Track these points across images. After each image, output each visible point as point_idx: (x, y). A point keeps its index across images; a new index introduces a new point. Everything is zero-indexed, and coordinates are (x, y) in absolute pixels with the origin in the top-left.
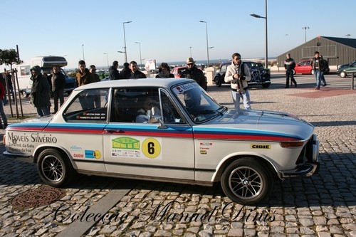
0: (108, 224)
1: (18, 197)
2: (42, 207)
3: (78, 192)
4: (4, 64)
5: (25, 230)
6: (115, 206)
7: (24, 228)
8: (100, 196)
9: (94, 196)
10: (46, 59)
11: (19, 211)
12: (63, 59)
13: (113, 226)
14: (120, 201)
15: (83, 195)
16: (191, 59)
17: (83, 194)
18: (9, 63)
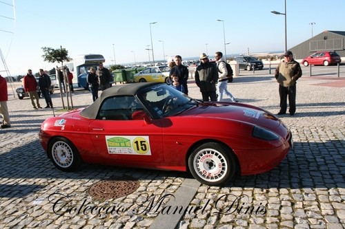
0: (195, 217)
1: (93, 187)
2: (121, 199)
3: (151, 182)
4: (56, 62)
5: (112, 223)
6: (194, 198)
7: (111, 221)
8: (175, 187)
9: (169, 186)
10: (87, 57)
11: (100, 203)
12: (101, 57)
13: (202, 219)
14: (197, 193)
15: (158, 186)
16: (204, 55)
17: (156, 184)
18: (60, 60)
